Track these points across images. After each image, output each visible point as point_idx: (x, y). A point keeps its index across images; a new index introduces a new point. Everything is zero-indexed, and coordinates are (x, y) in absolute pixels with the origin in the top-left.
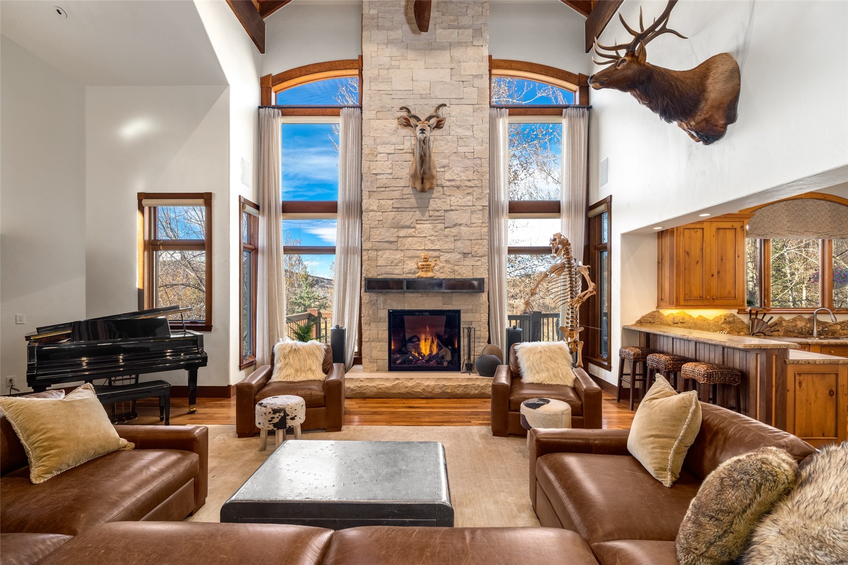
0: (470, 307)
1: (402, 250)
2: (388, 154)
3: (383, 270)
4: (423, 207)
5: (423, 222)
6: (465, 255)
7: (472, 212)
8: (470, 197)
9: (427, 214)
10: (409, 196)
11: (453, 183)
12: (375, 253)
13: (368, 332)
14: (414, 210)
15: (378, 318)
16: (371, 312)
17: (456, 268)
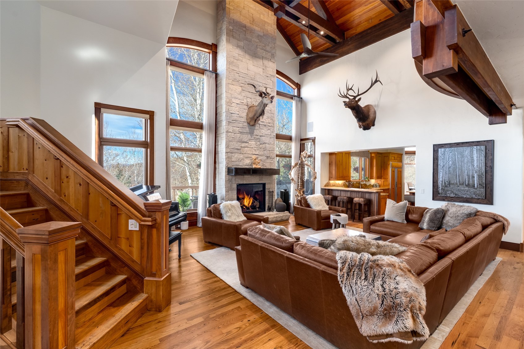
0: (269, 182)
1: (242, 154)
2: (237, 104)
3: (235, 164)
4: (251, 133)
5: (251, 140)
6: (267, 157)
7: (270, 138)
8: (269, 131)
9: (253, 137)
10: (246, 127)
11: (263, 123)
12: (231, 154)
13: (228, 196)
14: (248, 134)
15: (232, 188)
16: (229, 185)
17: (264, 163)
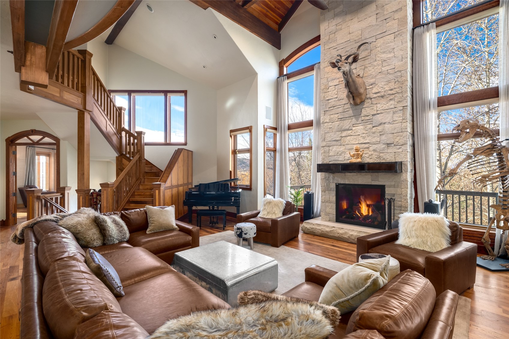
0: (393, 183)
1: (344, 145)
2: (335, 86)
3: (332, 158)
4: (357, 115)
5: (357, 125)
6: (388, 145)
7: (394, 113)
8: (392, 102)
9: (360, 119)
10: (348, 109)
11: (379, 95)
12: (328, 148)
13: (324, 197)
14: (352, 118)
15: (330, 188)
16: (325, 184)
17: (381, 155)
